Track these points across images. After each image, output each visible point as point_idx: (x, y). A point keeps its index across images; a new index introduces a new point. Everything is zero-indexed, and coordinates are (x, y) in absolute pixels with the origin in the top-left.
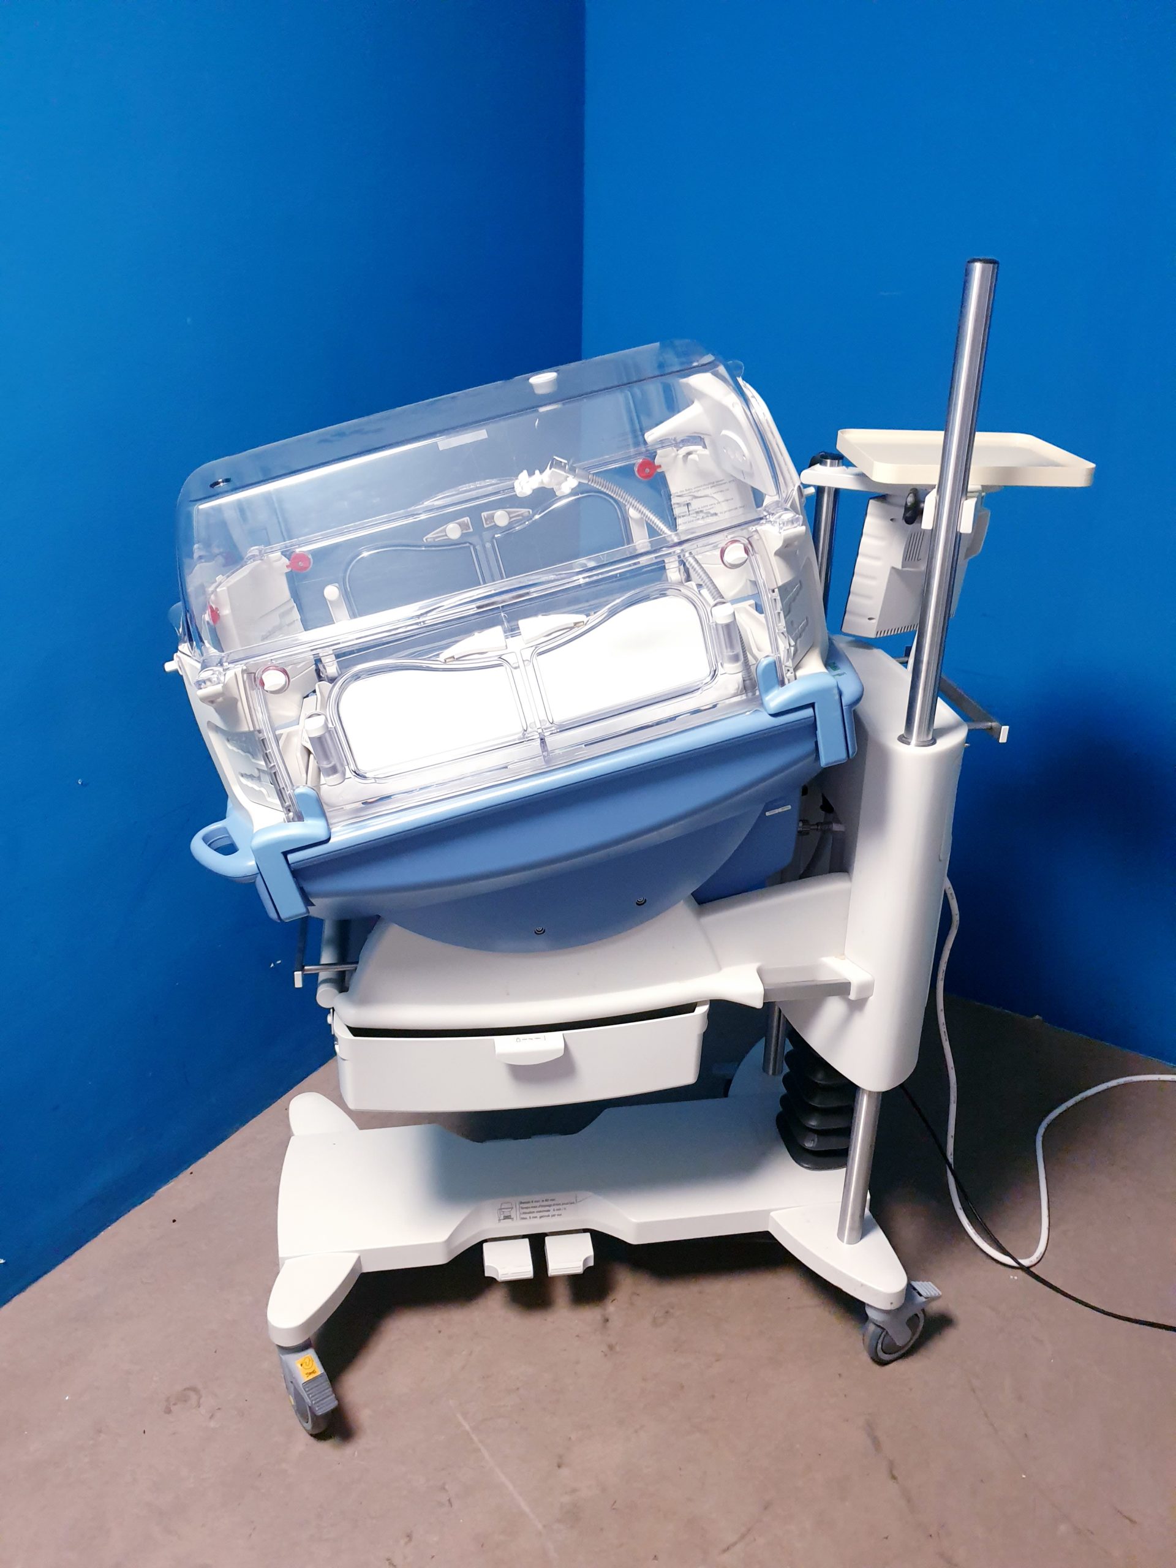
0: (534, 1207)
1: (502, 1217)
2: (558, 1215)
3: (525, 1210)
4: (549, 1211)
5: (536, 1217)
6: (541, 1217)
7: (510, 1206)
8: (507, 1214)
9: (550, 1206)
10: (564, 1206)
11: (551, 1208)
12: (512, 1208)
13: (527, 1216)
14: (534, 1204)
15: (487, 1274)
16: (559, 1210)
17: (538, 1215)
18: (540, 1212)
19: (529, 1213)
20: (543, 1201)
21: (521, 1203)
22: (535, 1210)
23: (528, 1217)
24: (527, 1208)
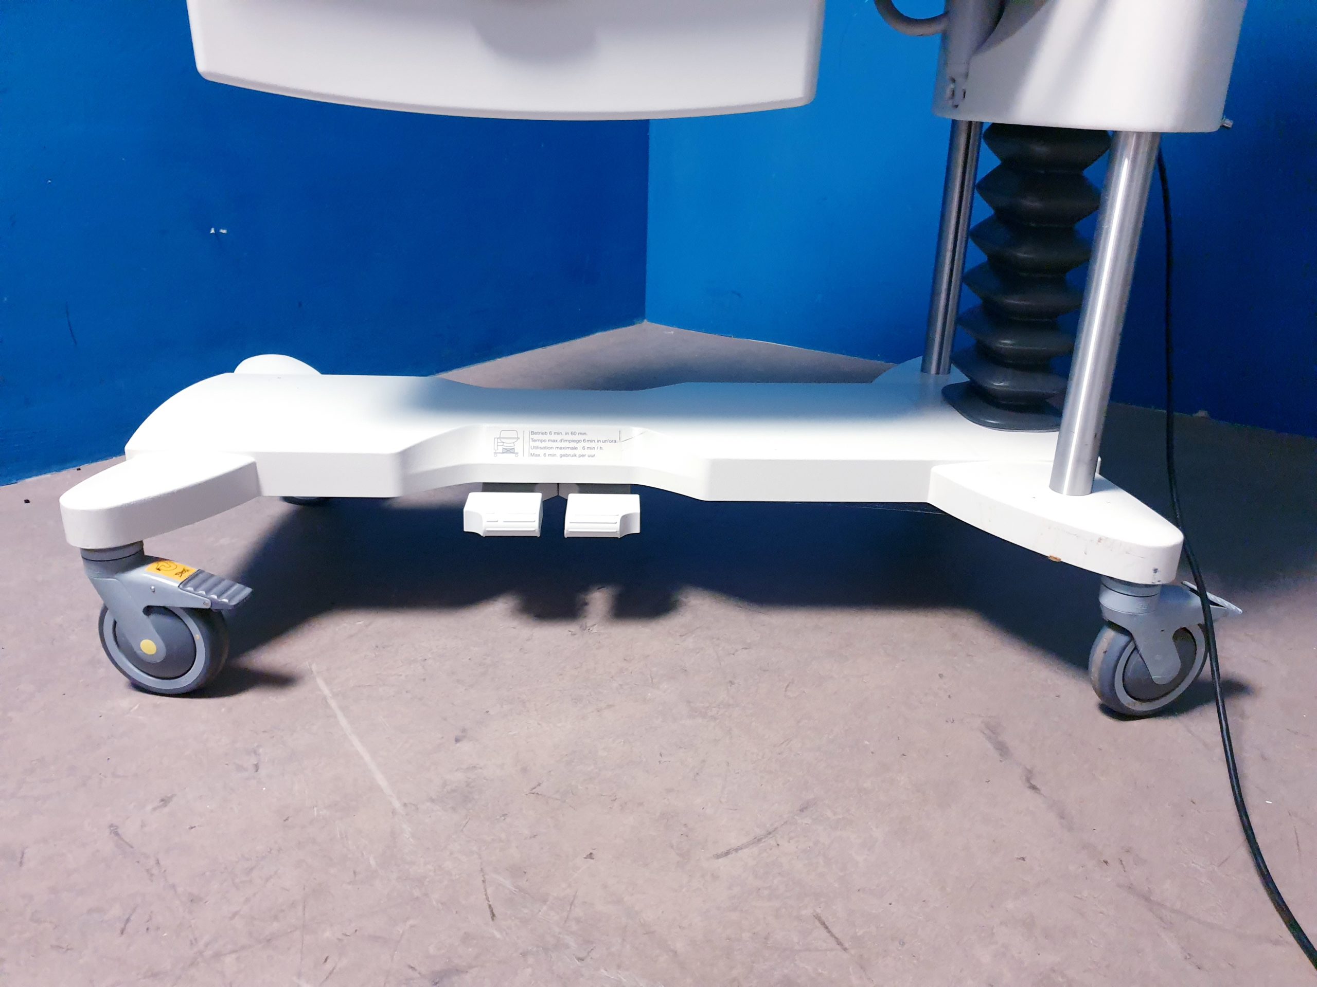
0: (554, 441)
1: (500, 450)
2: (590, 456)
3: (537, 444)
4: (576, 448)
5: (553, 455)
6: (562, 456)
7: (514, 435)
8: (508, 446)
9: (578, 441)
10: (601, 444)
11: (580, 445)
12: (518, 438)
13: (541, 452)
14: (553, 437)
15: (467, 528)
16: (593, 448)
17: (559, 452)
18: (561, 448)
19: (544, 448)
20: (567, 434)
21: (533, 433)
22: (554, 445)
23: (542, 455)
24: (542, 441)
